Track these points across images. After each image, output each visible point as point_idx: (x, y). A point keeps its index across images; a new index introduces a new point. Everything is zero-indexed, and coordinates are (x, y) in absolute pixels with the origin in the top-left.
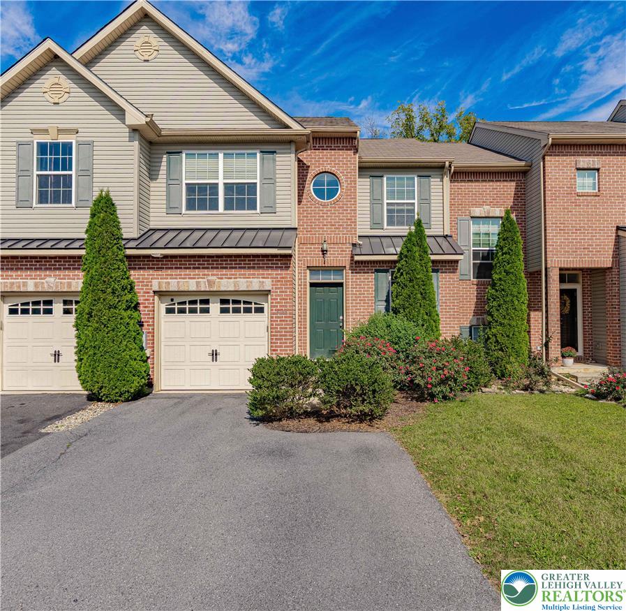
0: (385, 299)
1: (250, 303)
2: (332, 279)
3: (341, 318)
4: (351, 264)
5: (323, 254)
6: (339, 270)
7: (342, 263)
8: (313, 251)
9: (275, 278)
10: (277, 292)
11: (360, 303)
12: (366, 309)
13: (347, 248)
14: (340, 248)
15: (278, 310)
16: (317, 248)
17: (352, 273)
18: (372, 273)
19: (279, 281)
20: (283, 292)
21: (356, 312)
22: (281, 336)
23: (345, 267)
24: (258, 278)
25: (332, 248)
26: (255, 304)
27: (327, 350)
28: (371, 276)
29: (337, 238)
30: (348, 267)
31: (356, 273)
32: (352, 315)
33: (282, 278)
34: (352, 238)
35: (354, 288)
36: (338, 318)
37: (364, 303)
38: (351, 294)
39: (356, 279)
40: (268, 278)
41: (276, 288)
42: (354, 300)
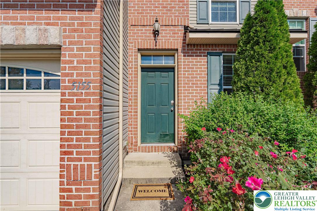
0: (218, 82)
1: (38, 73)
2: (163, 62)
3: (172, 102)
4: (183, 46)
5: (155, 36)
6: (171, 53)
7: (174, 46)
8: (144, 33)
9: (69, 25)
10: (72, 50)
11: (193, 87)
12: (198, 93)
13: (180, 30)
14: (171, 30)
15: (74, 82)
16: (148, 30)
17: (184, 56)
18: (204, 56)
19: (75, 31)
20: (82, 49)
21: (189, 96)
22: (78, 127)
23: (177, 50)
24: (37, 23)
25: (163, 30)
26: (46, 74)
27: (159, 134)
28: (203, 60)
29: (169, 20)
30: (180, 50)
31: (188, 56)
32: (184, 99)
33: (82, 24)
34: (185, 20)
35: (186, 71)
36: (169, 102)
37: (196, 87)
38: (184, 77)
39: (188, 62)
40: (56, 24)
41: (71, 43)
42: (186, 84)
